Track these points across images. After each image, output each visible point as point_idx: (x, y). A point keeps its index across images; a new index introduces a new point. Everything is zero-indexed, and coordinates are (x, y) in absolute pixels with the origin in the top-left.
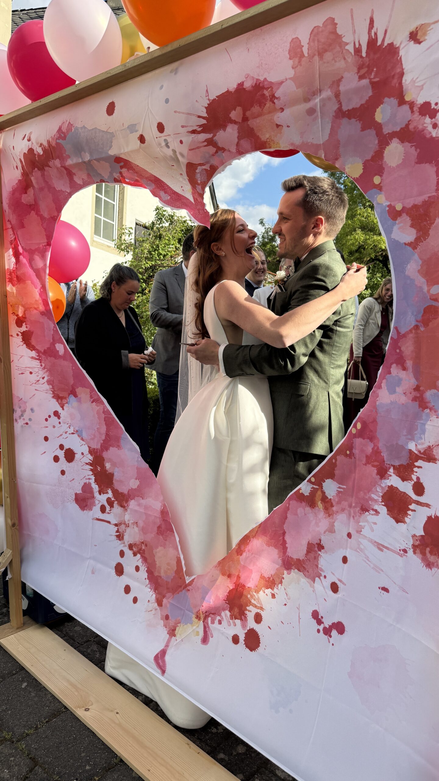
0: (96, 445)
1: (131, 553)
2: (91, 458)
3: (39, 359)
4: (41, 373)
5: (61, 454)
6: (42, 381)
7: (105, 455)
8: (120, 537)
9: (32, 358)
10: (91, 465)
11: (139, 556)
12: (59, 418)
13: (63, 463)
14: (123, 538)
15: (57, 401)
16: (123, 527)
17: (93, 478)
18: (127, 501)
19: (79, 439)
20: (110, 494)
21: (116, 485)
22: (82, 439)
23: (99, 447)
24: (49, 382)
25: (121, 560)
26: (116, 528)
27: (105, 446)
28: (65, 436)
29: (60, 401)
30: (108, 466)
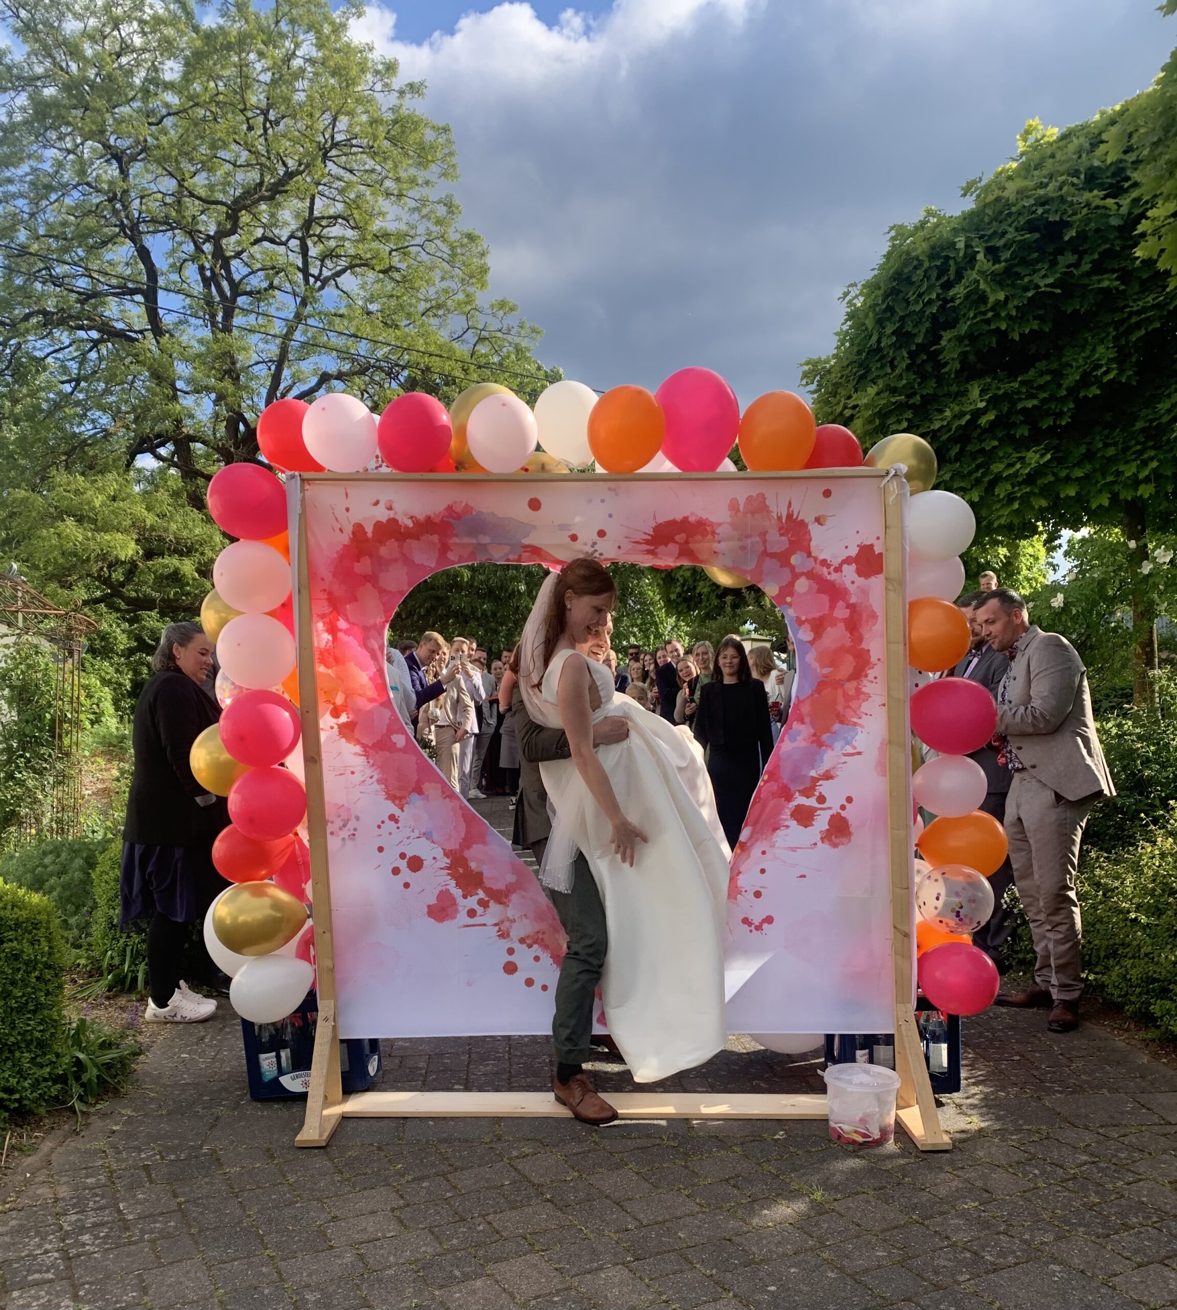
0: (453, 845)
1: (524, 946)
2: (448, 861)
3: (366, 755)
4: (369, 772)
5: (403, 864)
6: (369, 781)
7: (467, 854)
8: (503, 935)
9: (356, 754)
10: (448, 868)
11: (536, 946)
12: (397, 821)
13: (406, 874)
14: (508, 935)
15: (394, 802)
16: (507, 924)
17: (453, 883)
18: (507, 897)
19: (428, 842)
20: (481, 894)
21: (488, 883)
22: (433, 842)
23: (457, 847)
24: (379, 782)
25: (511, 958)
26: (497, 928)
27: (467, 842)
28: (406, 841)
29: (397, 802)
30: (473, 865)
